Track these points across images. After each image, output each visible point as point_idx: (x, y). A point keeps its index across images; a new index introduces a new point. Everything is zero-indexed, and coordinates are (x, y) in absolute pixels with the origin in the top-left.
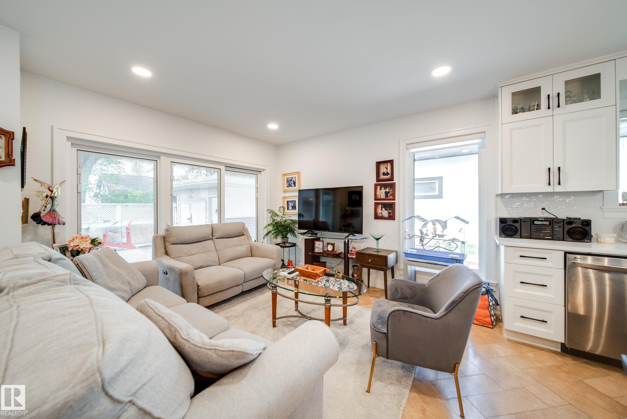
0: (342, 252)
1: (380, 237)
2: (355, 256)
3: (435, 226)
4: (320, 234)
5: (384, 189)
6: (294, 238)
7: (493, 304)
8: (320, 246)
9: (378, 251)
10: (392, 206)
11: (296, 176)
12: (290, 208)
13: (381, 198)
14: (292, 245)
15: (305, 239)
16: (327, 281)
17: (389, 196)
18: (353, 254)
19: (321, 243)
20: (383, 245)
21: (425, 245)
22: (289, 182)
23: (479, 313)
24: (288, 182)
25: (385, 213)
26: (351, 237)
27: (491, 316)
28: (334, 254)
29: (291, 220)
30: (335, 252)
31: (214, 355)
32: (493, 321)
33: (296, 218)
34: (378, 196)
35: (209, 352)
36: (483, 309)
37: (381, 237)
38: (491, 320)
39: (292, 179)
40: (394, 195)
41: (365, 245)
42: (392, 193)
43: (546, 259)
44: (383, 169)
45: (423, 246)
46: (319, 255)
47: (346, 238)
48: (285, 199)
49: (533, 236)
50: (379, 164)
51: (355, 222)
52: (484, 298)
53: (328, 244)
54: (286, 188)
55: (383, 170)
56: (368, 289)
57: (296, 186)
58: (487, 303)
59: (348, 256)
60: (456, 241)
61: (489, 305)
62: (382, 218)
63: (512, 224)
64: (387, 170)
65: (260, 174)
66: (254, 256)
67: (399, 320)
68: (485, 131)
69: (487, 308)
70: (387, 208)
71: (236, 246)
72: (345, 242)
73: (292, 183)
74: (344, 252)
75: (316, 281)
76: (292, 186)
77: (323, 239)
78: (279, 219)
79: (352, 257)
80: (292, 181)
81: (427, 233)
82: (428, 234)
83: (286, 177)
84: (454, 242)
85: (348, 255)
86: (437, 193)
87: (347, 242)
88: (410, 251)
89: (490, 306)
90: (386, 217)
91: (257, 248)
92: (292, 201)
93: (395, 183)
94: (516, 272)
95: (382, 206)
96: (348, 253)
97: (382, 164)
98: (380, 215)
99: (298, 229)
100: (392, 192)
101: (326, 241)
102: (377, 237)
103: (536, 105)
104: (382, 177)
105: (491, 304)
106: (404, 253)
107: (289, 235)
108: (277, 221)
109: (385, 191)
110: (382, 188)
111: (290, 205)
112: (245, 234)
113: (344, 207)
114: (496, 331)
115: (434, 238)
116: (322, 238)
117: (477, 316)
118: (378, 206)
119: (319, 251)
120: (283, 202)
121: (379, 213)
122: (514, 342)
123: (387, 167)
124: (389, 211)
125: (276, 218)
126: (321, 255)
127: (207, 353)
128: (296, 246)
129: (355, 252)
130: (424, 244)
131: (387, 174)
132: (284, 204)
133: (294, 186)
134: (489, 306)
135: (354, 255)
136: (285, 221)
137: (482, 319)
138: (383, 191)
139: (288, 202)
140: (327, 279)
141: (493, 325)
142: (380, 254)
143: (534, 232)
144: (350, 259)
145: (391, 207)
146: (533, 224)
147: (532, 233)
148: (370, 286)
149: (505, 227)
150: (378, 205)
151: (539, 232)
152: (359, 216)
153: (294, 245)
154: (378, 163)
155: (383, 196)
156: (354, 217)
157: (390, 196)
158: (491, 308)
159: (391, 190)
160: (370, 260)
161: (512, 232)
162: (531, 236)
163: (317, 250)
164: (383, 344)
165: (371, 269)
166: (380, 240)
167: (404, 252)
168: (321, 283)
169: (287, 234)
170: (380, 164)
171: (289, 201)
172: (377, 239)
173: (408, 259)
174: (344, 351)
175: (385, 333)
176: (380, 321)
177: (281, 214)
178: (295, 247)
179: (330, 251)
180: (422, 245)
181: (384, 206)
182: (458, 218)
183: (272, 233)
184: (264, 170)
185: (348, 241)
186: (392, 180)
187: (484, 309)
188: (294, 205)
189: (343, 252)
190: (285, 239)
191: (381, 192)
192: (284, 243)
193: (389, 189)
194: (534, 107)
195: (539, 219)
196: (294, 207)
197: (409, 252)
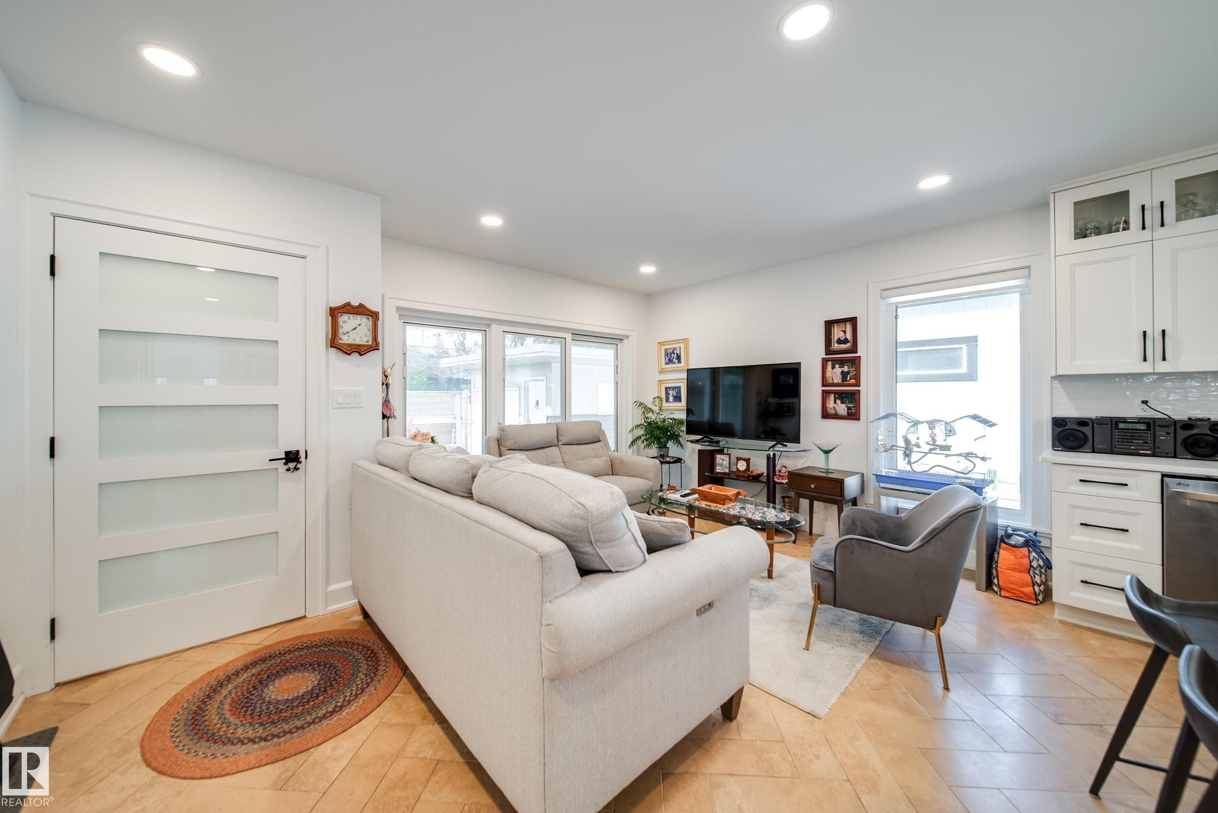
0: (763, 473)
1: (831, 448)
2: (787, 481)
3: (932, 431)
4: (723, 441)
5: (840, 367)
6: (679, 448)
7: (1040, 565)
8: (724, 463)
9: (828, 471)
10: (855, 396)
11: (682, 345)
12: (671, 399)
13: (833, 383)
14: (675, 460)
15: (699, 450)
16: (743, 508)
17: (849, 380)
18: (783, 476)
19: (726, 458)
20: (836, 464)
21: (914, 463)
22: (669, 357)
23: (1012, 578)
24: (667, 356)
25: (842, 409)
26: (779, 448)
27: (1033, 585)
28: (749, 476)
29: (674, 419)
30: (751, 473)
31: (659, 526)
32: (1038, 594)
33: (683, 416)
34: (828, 379)
35: (654, 523)
36: (1017, 572)
37: (833, 449)
38: (1033, 591)
39: (674, 350)
40: (857, 377)
41: (805, 462)
42: (854, 374)
43: (1126, 485)
44: (838, 333)
45: (911, 465)
46: (723, 476)
47: (771, 449)
48: (662, 384)
49: (1115, 450)
50: (829, 325)
51: (785, 425)
52: (1021, 552)
53: (738, 459)
54: (664, 366)
55: (838, 336)
56: (811, 536)
57: (680, 363)
58: (1026, 561)
59: (775, 480)
60: (971, 457)
61: (1031, 566)
62: (836, 417)
63: (1077, 428)
64: (846, 336)
65: (621, 343)
66: (617, 475)
67: (852, 553)
68: (1030, 266)
69: (1028, 571)
70: (844, 399)
71: (590, 457)
72: (768, 457)
73: (675, 357)
74: (767, 474)
75: (726, 506)
76: (674, 363)
77: (730, 451)
78: (652, 417)
79: (781, 481)
80: (674, 354)
81: (918, 443)
82: (920, 444)
83: (663, 348)
84: (968, 458)
85: (773, 478)
86: (964, 369)
87: (772, 456)
88: (886, 472)
89: (1034, 568)
90: (844, 415)
91: (622, 462)
92: (673, 388)
93: (860, 357)
94: (1074, 507)
95: (837, 396)
96: (774, 474)
97: (835, 324)
98: (833, 412)
99: (686, 434)
100: (855, 372)
101: (736, 453)
102: (825, 449)
103: (1122, 221)
104: (835, 346)
105: (1034, 564)
106: (874, 476)
107: (670, 444)
108: (652, 420)
109: (841, 370)
110: (837, 365)
111: (671, 394)
112: (601, 440)
113: (763, 398)
114: (1041, 609)
115: (932, 452)
116: (728, 448)
117: (1008, 584)
118: (829, 396)
119: (723, 471)
120: (659, 389)
121: (831, 408)
122: (1070, 625)
123: (844, 330)
124: (849, 405)
125: (650, 415)
126: (727, 476)
127: (652, 524)
128: (683, 462)
129: (787, 474)
130: (912, 461)
131: (846, 341)
132: (660, 391)
133: (678, 363)
134: (1030, 568)
135: (785, 477)
136: (664, 421)
137: (1017, 589)
138: (838, 370)
139: (666, 388)
140: (741, 506)
141: (1037, 600)
142: (830, 476)
143: (1118, 442)
144: (777, 485)
145: (852, 399)
146: (1117, 428)
147: (1115, 443)
148: (814, 531)
149: (1065, 433)
150: (827, 395)
151: (1127, 442)
152: (793, 415)
153: (679, 460)
154: (829, 323)
155: (838, 379)
156: (785, 416)
157: (851, 379)
158: (1036, 571)
159: (852, 370)
160: (813, 486)
161: (1076, 442)
162: (1112, 450)
163: (719, 469)
164: (828, 586)
165: (815, 502)
166: (831, 454)
167: (875, 473)
168: (734, 510)
169: (667, 442)
170: (832, 324)
171: (669, 388)
172: (827, 452)
173: (882, 485)
174: (769, 606)
175: (832, 571)
176: (825, 558)
177: (656, 409)
178: (681, 463)
179: (743, 471)
180: (909, 463)
181: (839, 395)
182: (975, 417)
183: (642, 440)
184: (627, 337)
185: (774, 455)
186: (854, 349)
187: (1020, 572)
188: (677, 393)
189: (765, 474)
190: (664, 450)
191: (833, 373)
192: (662, 456)
193: (848, 368)
194: (1118, 226)
195: (1128, 420)
196: (678, 398)
197: (883, 474)
